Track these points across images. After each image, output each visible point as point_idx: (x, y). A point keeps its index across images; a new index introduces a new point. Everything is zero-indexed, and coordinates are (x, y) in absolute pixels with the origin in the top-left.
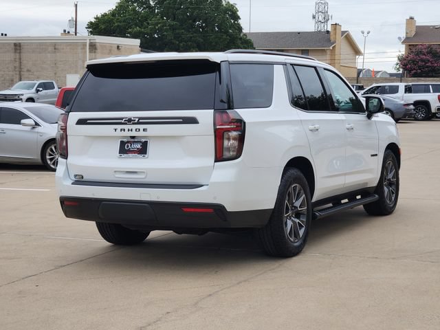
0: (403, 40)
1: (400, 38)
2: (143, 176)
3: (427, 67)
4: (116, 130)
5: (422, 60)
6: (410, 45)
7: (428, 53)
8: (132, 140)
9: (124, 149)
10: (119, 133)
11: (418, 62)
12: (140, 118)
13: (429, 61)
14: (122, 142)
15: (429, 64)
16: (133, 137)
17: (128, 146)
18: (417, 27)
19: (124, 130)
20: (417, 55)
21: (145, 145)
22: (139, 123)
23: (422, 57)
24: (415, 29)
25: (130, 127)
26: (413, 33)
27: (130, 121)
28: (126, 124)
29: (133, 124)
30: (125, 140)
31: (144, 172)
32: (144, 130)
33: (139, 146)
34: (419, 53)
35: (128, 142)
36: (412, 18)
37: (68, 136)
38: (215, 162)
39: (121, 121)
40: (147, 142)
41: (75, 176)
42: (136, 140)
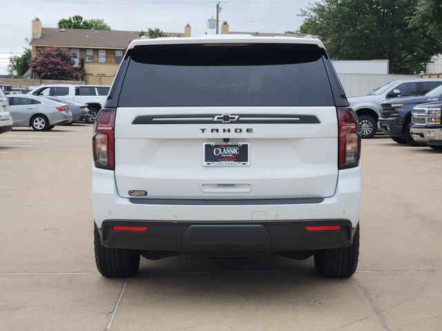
0: (30, 40)
1: (27, 39)
3: (57, 70)
4: (203, 130)
5: (52, 63)
6: (37, 47)
7: (57, 56)
8: (224, 144)
9: (212, 155)
10: (208, 134)
11: (47, 65)
12: (241, 116)
13: (58, 63)
14: (207, 147)
15: (59, 67)
16: (226, 140)
17: (217, 152)
18: (42, 28)
19: (217, 131)
20: (47, 57)
21: (244, 149)
22: (238, 122)
23: (52, 59)
24: (40, 31)
25: (227, 126)
26: (40, 35)
27: (226, 119)
28: (221, 122)
29: (232, 122)
30: (212, 143)
31: (250, 185)
32: (248, 130)
33: (235, 151)
34: (48, 55)
35: (216, 146)
36: (38, 20)
37: (116, 139)
38: (339, 169)
39: (211, 119)
40: (247, 145)
41: (130, 192)
42: (229, 143)
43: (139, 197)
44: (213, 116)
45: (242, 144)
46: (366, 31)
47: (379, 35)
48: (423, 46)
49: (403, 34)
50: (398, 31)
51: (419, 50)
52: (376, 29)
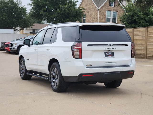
2: (115, 64)
4: (105, 48)
9: (106, 55)
12: (113, 44)
14: (105, 52)
16: (109, 51)
17: (107, 54)
19: (108, 48)
21: (113, 53)
22: (113, 46)
25: (110, 47)
27: (110, 45)
28: (109, 46)
29: (112, 46)
30: (106, 52)
31: (115, 62)
32: (115, 48)
33: (111, 54)
35: (107, 52)
37: (82, 51)
38: (132, 58)
39: (107, 45)
40: (113, 52)
41: (87, 65)
42: (110, 52)
43: (89, 66)
44: (107, 44)
45: (112, 52)
46: (4, 19)
47: (8, 20)
48: (23, 25)
49: (16, 20)
50: (15, 19)
51: (22, 26)
52: (7, 18)
